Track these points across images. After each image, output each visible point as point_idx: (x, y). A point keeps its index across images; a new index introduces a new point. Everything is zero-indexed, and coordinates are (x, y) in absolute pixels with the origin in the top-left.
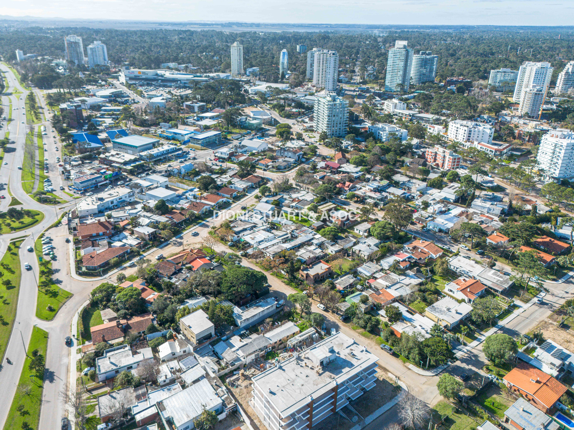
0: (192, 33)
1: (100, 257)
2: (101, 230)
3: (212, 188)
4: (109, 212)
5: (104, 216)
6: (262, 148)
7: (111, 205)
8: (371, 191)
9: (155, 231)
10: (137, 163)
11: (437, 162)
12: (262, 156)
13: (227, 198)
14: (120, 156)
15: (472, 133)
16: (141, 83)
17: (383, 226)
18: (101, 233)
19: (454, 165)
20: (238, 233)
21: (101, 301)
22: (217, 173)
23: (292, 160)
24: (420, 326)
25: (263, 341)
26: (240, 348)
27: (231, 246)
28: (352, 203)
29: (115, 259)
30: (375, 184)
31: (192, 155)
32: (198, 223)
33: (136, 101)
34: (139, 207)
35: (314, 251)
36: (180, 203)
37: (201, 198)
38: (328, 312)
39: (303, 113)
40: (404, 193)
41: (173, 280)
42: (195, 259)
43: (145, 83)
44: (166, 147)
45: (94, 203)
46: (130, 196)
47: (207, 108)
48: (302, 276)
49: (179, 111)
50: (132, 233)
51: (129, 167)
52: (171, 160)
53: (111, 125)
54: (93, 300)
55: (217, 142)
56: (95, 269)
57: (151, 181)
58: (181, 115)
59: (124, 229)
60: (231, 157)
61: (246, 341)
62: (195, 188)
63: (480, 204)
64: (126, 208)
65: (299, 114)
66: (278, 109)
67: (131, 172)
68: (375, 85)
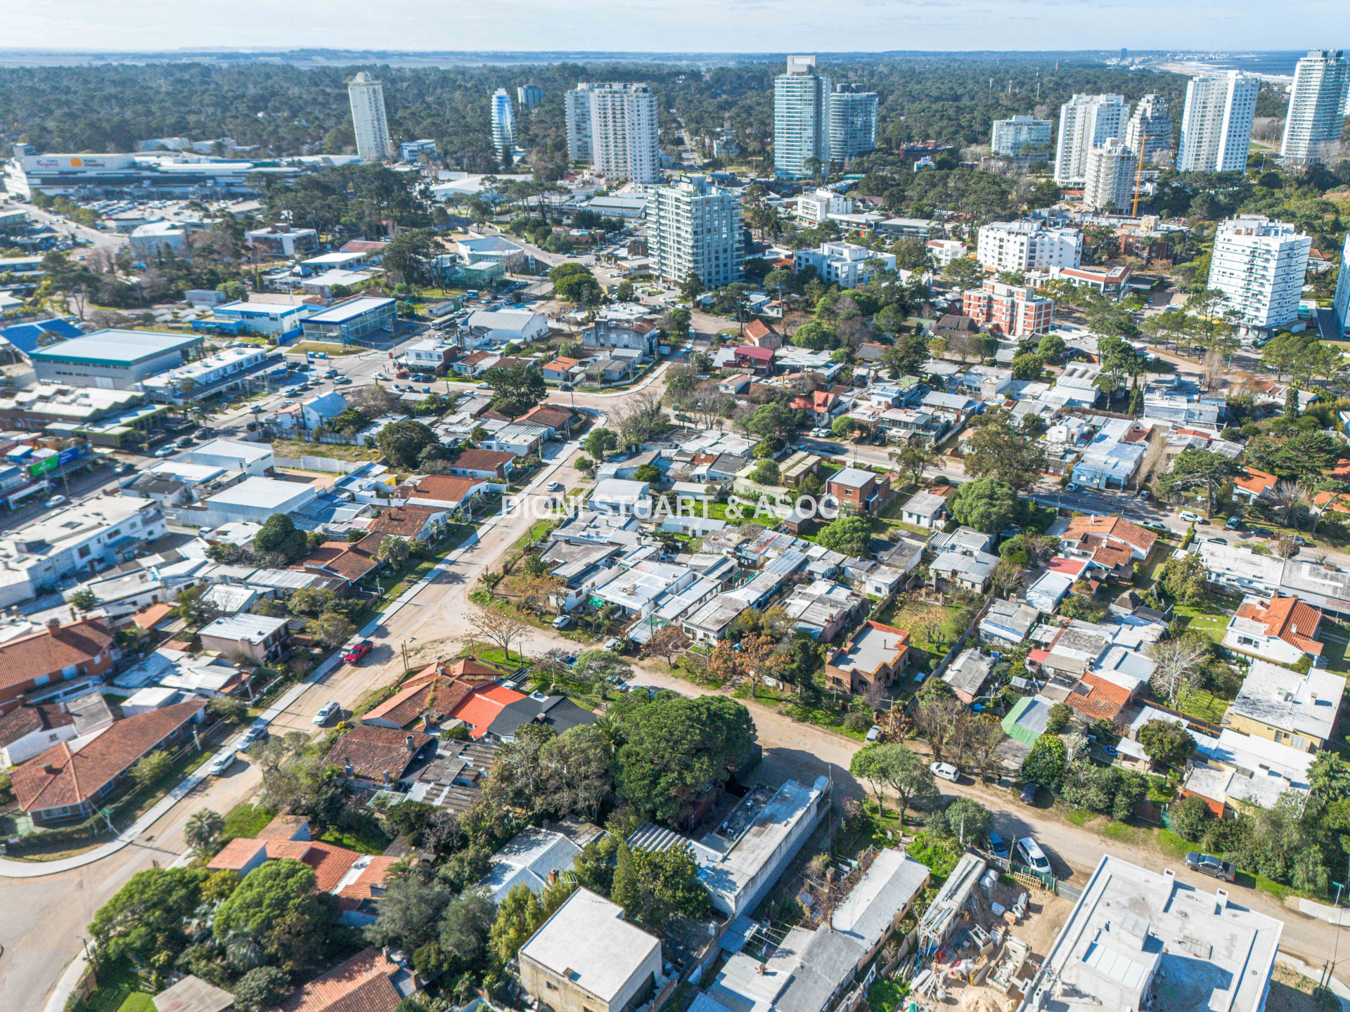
0: (206, 72)
1: (89, 763)
2: (69, 660)
3: (430, 457)
4: (82, 587)
5: (64, 603)
6: (532, 332)
7: (80, 562)
8: (889, 407)
9: (286, 626)
10: (142, 413)
11: (994, 322)
12: (542, 351)
13: (490, 481)
14: (72, 397)
15: (1038, 248)
16: (84, 192)
17: (988, 492)
18: (68, 669)
19: (1039, 324)
20: (575, 582)
21: (145, 953)
22: (427, 413)
23: (636, 354)
24: (1261, 766)
25: (839, 950)
26: (774, 1002)
27: (567, 628)
28: (847, 444)
29: (156, 758)
30: (892, 390)
31: (320, 370)
32: (423, 574)
33: (78, 240)
34: (195, 552)
35: (831, 596)
36: (336, 516)
37: (405, 493)
38: (970, 783)
39: (602, 238)
40: (969, 403)
41: (418, 792)
42: (469, 696)
43: (99, 190)
44: (229, 357)
45: (12, 565)
46: (146, 522)
47: (321, 244)
48: (838, 681)
49: (237, 255)
50: (195, 646)
51: (115, 429)
52: (254, 394)
53: (11, 311)
54: (106, 956)
55: (389, 328)
56: (75, 815)
57: (210, 460)
58: (245, 267)
59: (156, 636)
60: (449, 364)
61: (782, 968)
62: (371, 465)
63: (1165, 404)
64: (145, 562)
65: (594, 241)
66: (531, 232)
67: (127, 444)
68: (744, 169)
